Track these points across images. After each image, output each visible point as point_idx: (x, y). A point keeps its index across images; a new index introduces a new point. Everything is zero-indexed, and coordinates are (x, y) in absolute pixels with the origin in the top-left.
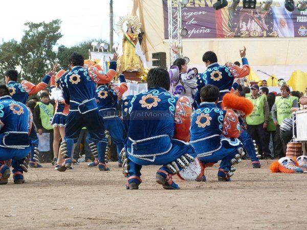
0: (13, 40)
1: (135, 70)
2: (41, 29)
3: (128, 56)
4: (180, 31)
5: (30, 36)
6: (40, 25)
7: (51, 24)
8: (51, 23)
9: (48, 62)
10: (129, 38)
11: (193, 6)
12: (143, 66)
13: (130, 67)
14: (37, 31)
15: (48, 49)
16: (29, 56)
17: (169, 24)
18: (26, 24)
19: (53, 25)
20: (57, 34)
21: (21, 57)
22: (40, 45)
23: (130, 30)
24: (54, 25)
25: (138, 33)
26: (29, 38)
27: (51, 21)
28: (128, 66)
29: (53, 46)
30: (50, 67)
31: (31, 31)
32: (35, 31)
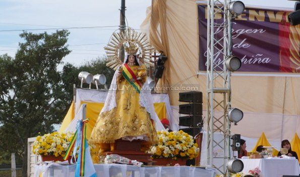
0: (6, 55)
1: (138, 138)
2: (41, 42)
3: (126, 109)
4: (228, 62)
5: (27, 51)
6: (40, 37)
7: (55, 36)
8: (54, 34)
9: (49, 85)
10: (129, 76)
11: (246, 19)
12: (154, 131)
13: (129, 130)
14: (37, 44)
15: (51, 69)
16: (26, 78)
17: (208, 48)
18: (22, 36)
19: (57, 37)
20: (63, 49)
21: (15, 78)
22: (40, 63)
23: (131, 59)
24: (59, 37)
25: (148, 66)
26: (26, 54)
27: (55, 32)
28: (125, 130)
29: (57, 64)
30: (51, 92)
31: (29, 45)
32: (34, 45)
